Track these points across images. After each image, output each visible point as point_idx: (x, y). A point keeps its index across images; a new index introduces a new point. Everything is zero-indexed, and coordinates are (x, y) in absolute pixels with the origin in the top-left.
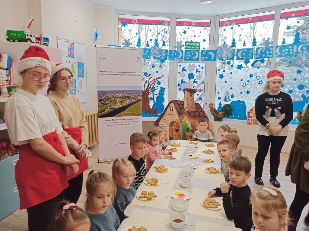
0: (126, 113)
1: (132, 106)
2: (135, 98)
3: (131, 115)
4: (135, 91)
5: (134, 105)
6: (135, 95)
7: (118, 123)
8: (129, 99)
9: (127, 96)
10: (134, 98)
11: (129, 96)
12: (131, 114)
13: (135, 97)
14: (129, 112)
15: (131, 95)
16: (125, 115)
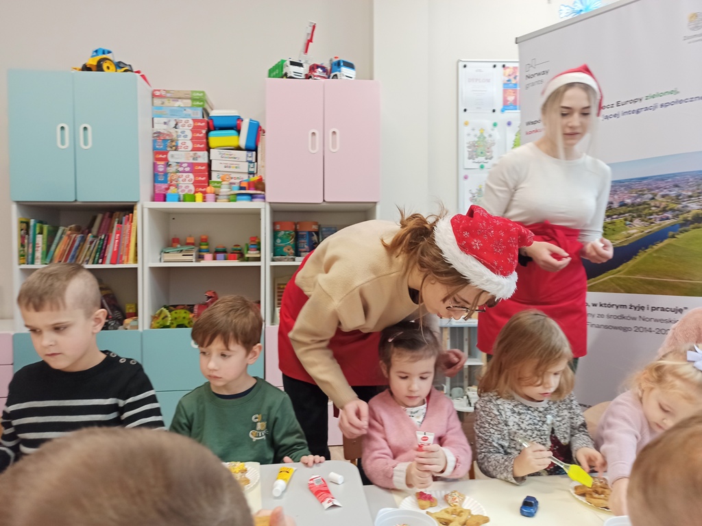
0: (624, 279)
1: (655, 247)
2: (672, 210)
3: (651, 288)
4: (675, 175)
5: (666, 242)
6: (673, 193)
8: (639, 216)
9: (633, 205)
10: (664, 210)
11: (639, 204)
12: (651, 283)
13: (672, 206)
14: (638, 277)
15: (653, 199)
16: (618, 285)
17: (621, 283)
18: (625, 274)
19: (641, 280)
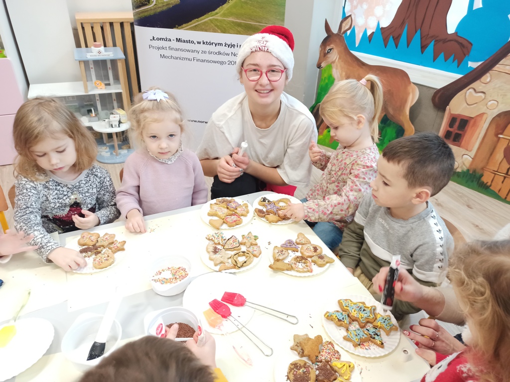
0: (221, 21)
7: (195, 55)
12: (239, 25)
14: (231, 19)
16: (216, 26)
17: (219, 24)
18: (221, 16)
19: (233, 22)
